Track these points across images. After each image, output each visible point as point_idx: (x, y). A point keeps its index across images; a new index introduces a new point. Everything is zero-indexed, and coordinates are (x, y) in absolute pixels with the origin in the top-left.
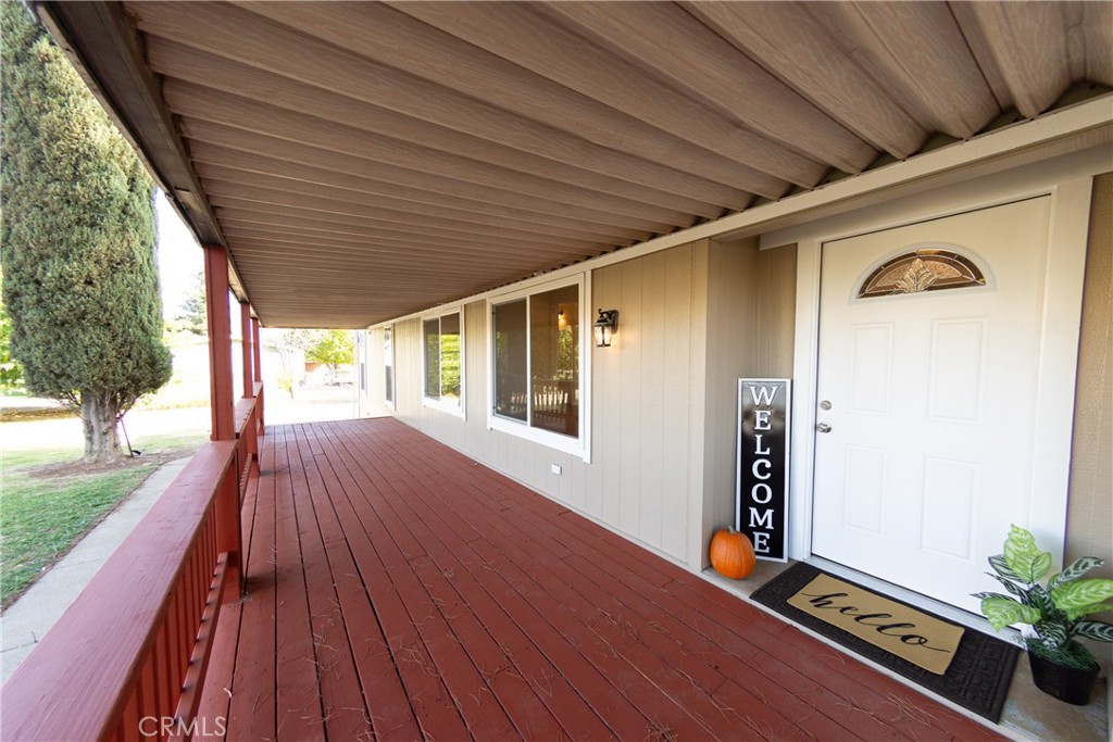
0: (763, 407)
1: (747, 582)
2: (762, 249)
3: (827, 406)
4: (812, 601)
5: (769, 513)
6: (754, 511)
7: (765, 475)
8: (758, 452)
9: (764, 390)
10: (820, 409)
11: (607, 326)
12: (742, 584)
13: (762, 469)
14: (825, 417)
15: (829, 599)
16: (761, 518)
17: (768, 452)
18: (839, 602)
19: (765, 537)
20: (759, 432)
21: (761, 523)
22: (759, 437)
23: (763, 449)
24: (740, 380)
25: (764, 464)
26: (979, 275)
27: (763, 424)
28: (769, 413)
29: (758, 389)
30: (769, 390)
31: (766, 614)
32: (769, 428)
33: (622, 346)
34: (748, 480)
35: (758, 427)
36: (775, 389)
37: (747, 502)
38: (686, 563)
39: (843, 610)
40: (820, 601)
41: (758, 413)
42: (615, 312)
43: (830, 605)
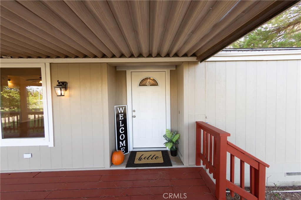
0: (121, 113)
1: (123, 163)
2: (117, 70)
3: (134, 111)
4: (139, 160)
5: (124, 141)
6: (121, 142)
7: (123, 131)
8: (121, 126)
9: (121, 108)
10: (133, 112)
11: (63, 88)
12: (122, 165)
13: (122, 130)
14: (134, 114)
15: (141, 158)
16: (122, 144)
17: (123, 125)
18: (143, 157)
19: (124, 149)
20: (121, 120)
21: (122, 145)
22: (121, 122)
23: (122, 125)
24: (115, 106)
25: (122, 129)
26: (158, 84)
27: (122, 118)
28: (123, 115)
29: (120, 109)
30: (122, 109)
31: (130, 170)
32: (123, 119)
33: (70, 96)
34: (119, 134)
35: (120, 119)
36: (124, 108)
37: (119, 140)
38: (104, 168)
39: (145, 158)
40: (140, 159)
41: (120, 115)
42: (66, 82)
43: (142, 159)
